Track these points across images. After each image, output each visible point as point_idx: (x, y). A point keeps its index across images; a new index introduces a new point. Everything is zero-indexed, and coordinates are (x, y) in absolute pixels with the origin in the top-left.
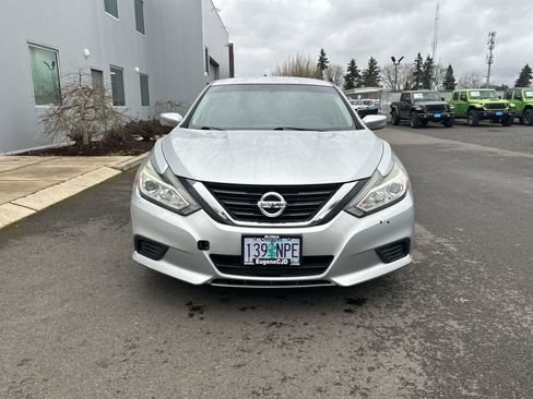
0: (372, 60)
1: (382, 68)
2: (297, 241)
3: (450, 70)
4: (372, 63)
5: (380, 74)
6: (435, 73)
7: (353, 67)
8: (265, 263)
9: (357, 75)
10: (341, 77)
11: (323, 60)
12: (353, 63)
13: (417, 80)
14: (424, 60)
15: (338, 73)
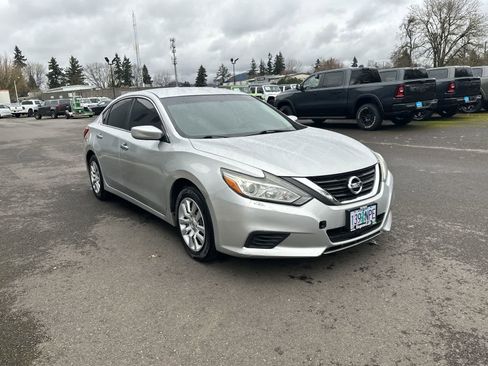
0: (73, 59)
1: (84, 66)
2: (374, 207)
3: (145, 69)
4: (73, 62)
5: (83, 73)
6: (133, 72)
7: (53, 64)
8: (361, 227)
9: (60, 73)
10: (43, 75)
11: (19, 58)
12: (53, 61)
13: (118, 78)
14: (122, 60)
15: (39, 72)
